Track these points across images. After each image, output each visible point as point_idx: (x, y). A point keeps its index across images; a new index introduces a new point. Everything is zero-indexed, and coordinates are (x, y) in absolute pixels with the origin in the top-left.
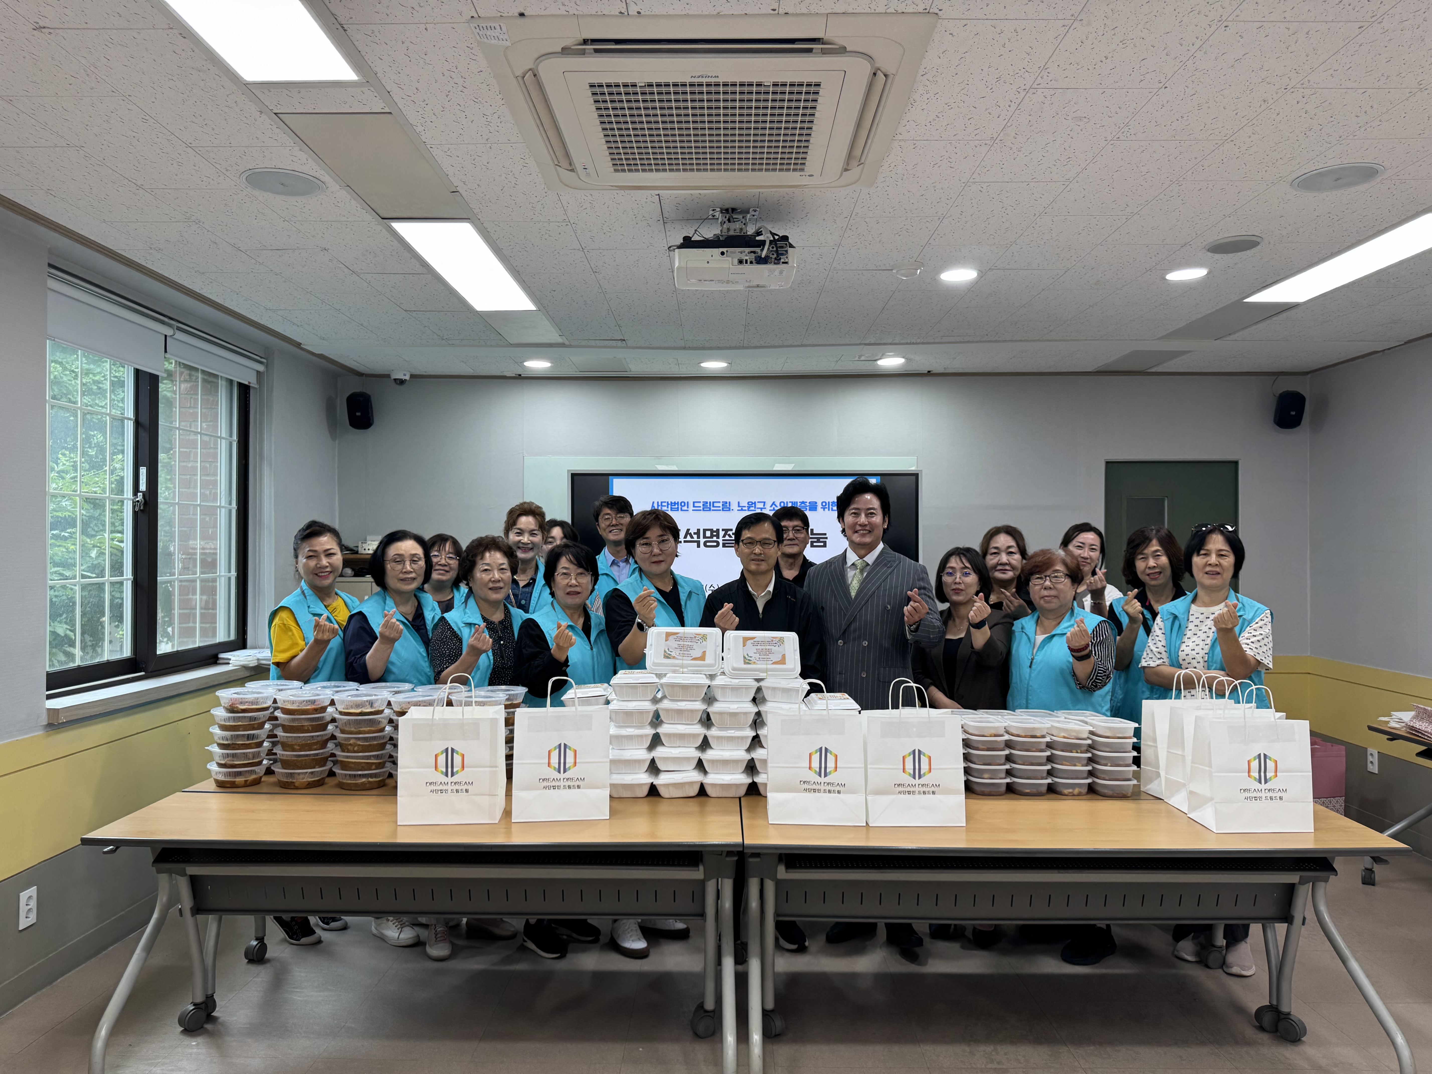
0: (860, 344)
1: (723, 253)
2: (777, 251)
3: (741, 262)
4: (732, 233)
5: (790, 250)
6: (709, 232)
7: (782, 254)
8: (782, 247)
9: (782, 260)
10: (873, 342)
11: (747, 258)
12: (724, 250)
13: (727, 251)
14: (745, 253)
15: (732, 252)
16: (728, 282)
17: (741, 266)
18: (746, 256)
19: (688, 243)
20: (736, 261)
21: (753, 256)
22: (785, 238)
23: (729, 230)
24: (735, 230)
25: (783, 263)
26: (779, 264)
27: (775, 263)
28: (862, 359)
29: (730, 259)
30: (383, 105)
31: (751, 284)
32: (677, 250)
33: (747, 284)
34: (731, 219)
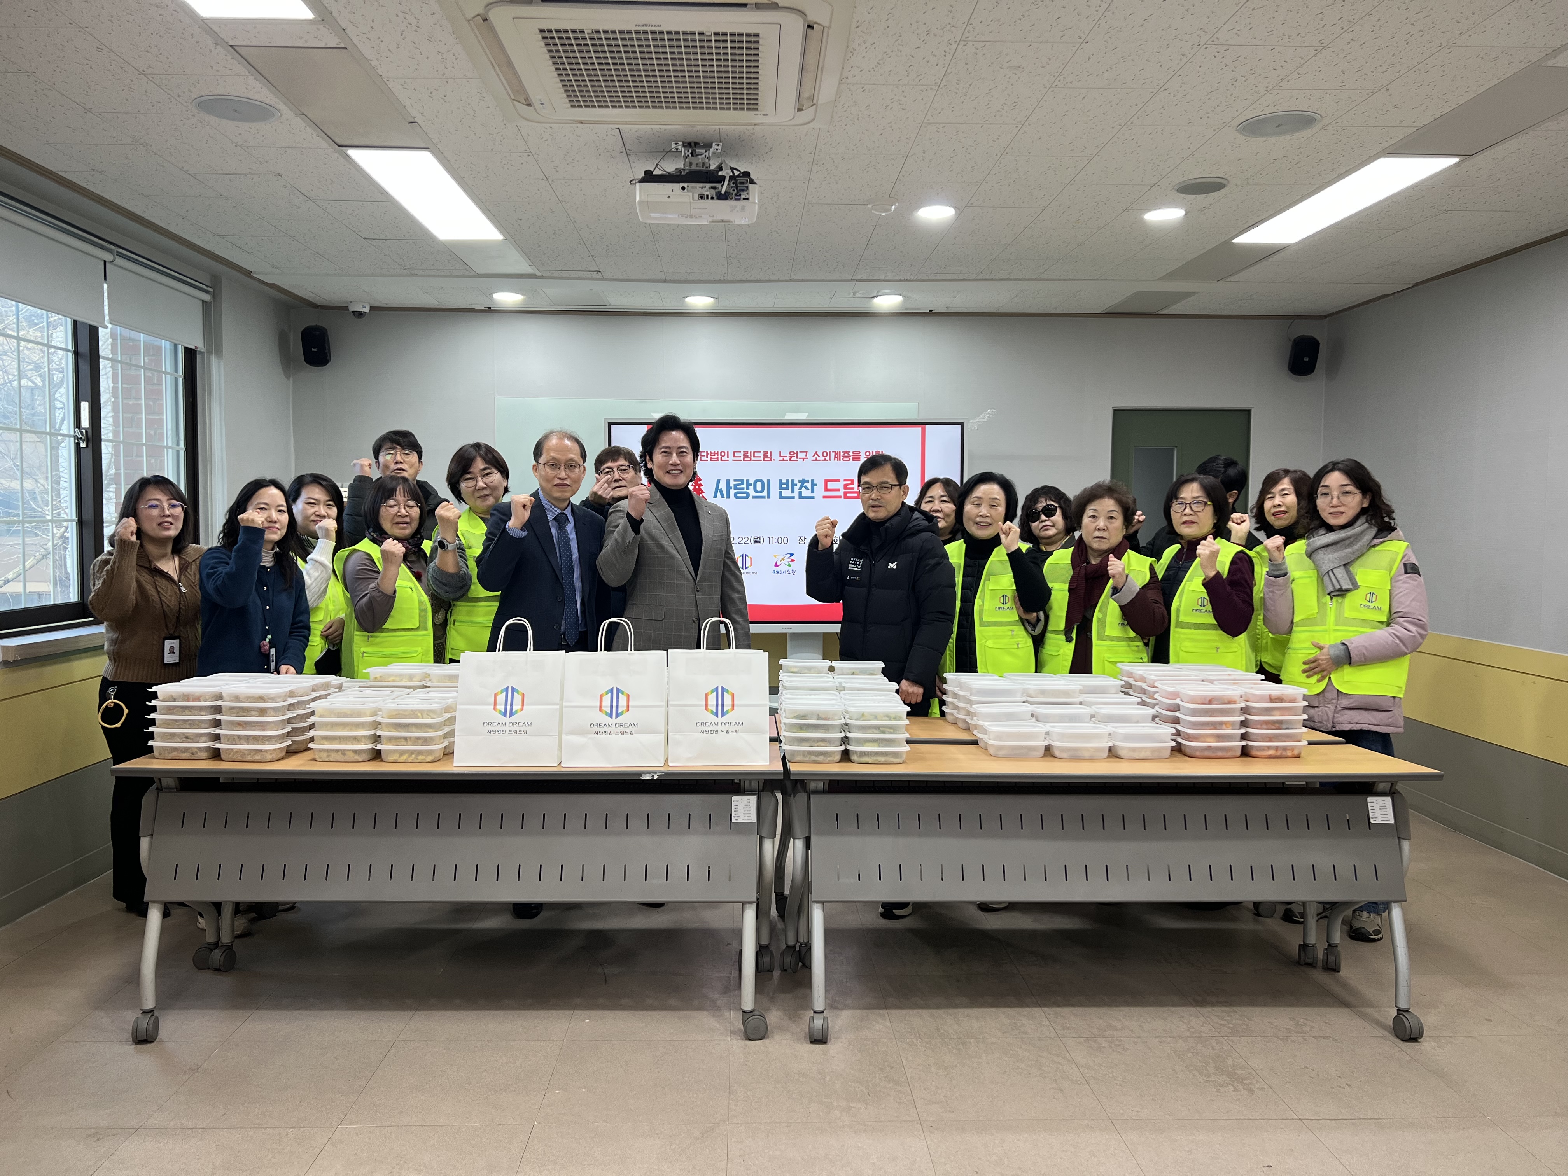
0: (852, 280)
1: (683, 188)
2: (737, 187)
3: (701, 197)
4: (694, 167)
5: (751, 186)
6: (671, 166)
7: (743, 190)
8: (743, 183)
9: (743, 196)
10: (864, 278)
11: (708, 193)
12: (685, 185)
13: (688, 186)
14: (706, 188)
15: (692, 187)
16: (691, 216)
17: (702, 202)
18: (707, 191)
19: (649, 177)
20: (697, 196)
21: (714, 192)
22: (746, 174)
23: (691, 164)
24: (697, 164)
25: (744, 199)
26: (740, 199)
27: (736, 199)
28: (857, 296)
29: (690, 194)
30: (338, 41)
31: (715, 218)
32: (638, 184)
33: (711, 219)
34: (694, 154)
